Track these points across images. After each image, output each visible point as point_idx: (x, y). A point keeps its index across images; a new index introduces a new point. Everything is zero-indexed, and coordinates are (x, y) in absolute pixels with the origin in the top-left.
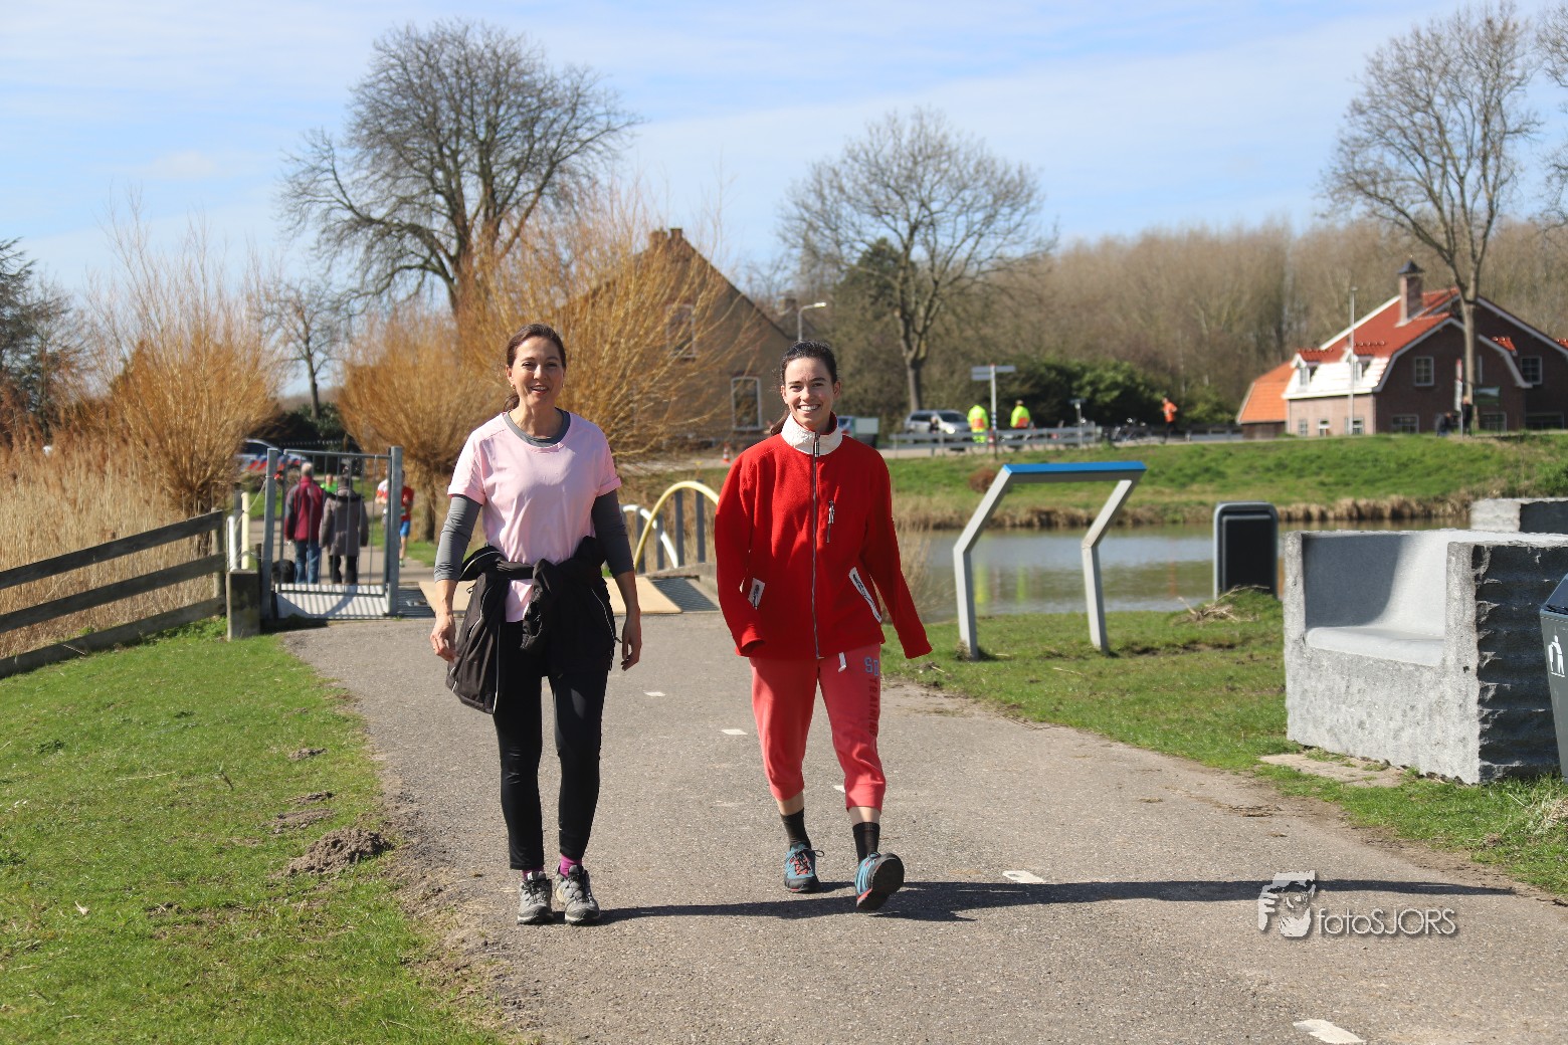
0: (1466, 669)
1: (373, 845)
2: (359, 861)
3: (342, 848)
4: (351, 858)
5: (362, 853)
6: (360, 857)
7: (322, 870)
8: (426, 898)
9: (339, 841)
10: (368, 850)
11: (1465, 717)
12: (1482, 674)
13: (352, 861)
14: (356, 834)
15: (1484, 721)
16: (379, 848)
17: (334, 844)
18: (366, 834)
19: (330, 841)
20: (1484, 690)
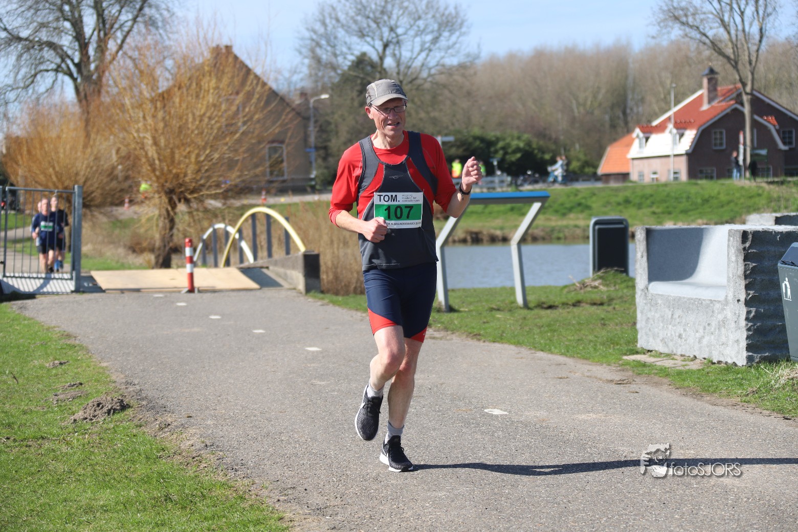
0: (739, 301)
1: (121, 405)
2: (113, 414)
3: (103, 407)
4: (109, 412)
5: (115, 410)
6: (114, 412)
7: (91, 420)
8: (161, 429)
9: (100, 403)
10: (118, 408)
11: (738, 328)
12: (748, 303)
13: (109, 414)
14: (110, 400)
15: (748, 330)
16: (124, 407)
17: (98, 405)
18: (116, 400)
19: (95, 404)
20: (748, 313)
